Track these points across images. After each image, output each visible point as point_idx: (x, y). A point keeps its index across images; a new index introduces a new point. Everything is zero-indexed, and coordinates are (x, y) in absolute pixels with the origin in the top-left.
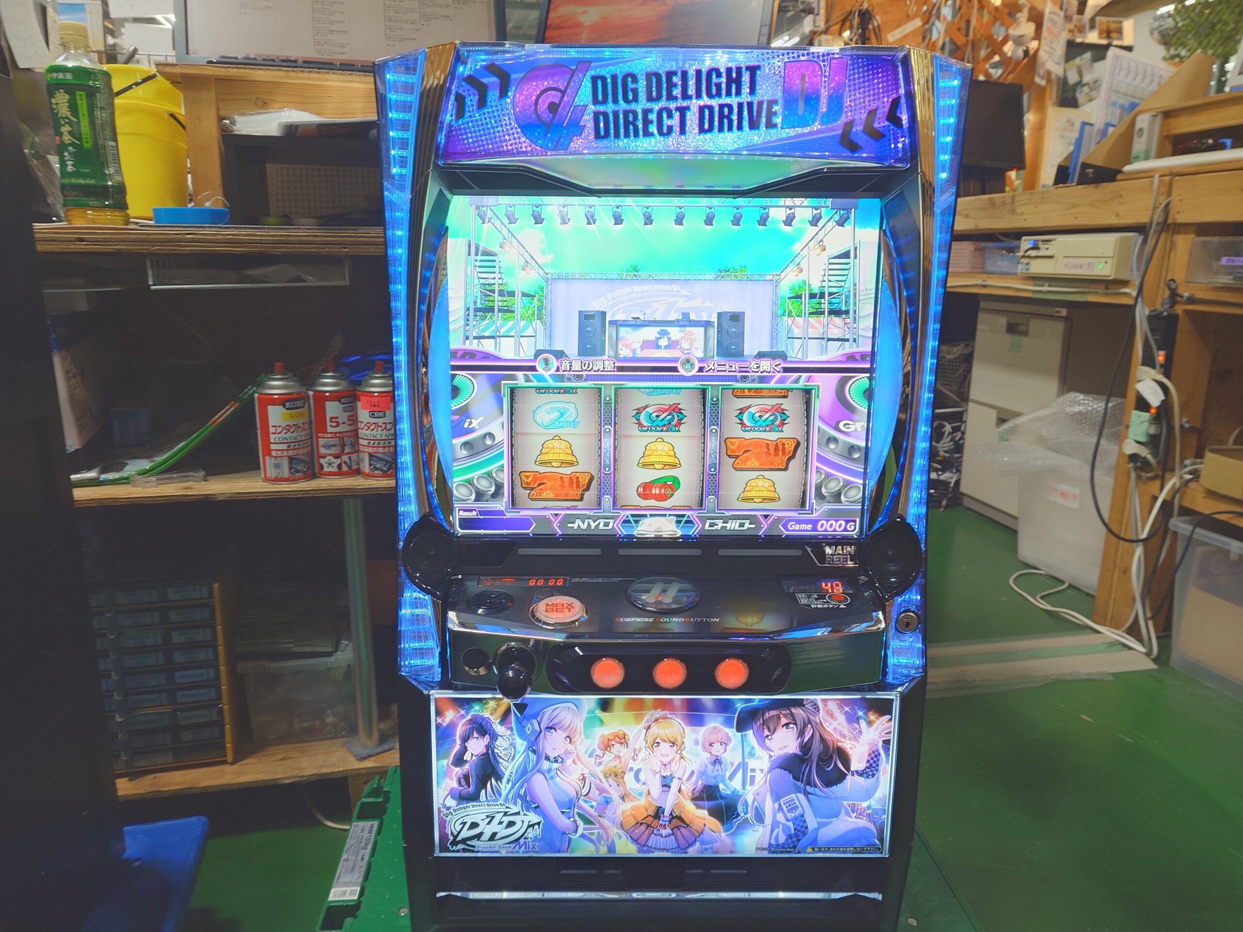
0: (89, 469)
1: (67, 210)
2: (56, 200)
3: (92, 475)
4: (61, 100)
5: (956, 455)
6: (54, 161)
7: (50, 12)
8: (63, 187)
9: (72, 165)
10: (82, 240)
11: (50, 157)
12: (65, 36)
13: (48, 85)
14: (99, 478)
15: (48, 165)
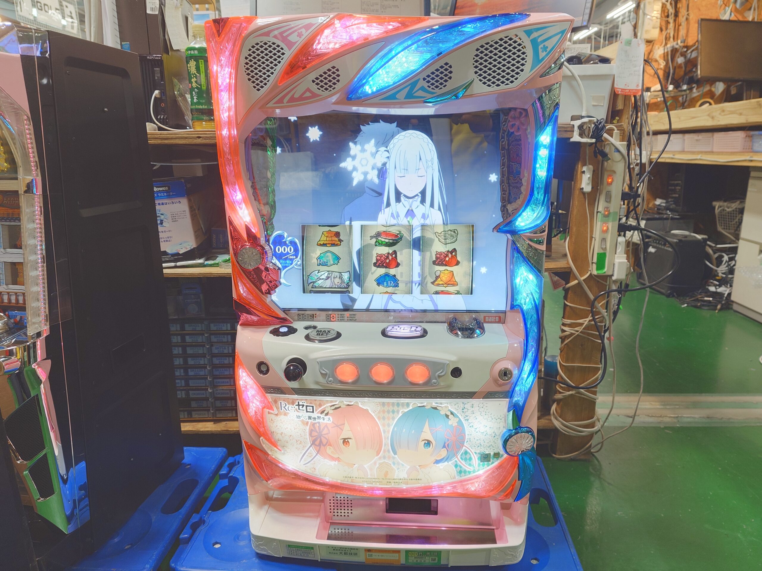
0: (200, 258)
1: (193, 122)
2: (188, 117)
3: (201, 261)
4: (192, 64)
5: (730, 276)
6: (188, 96)
7: (190, 19)
8: (192, 110)
9: (196, 99)
10: (199, 137)
11: (186, 95)
12: (195, 31)
13: (186, 58)
14: (204, 263)
15: (185, 99)
